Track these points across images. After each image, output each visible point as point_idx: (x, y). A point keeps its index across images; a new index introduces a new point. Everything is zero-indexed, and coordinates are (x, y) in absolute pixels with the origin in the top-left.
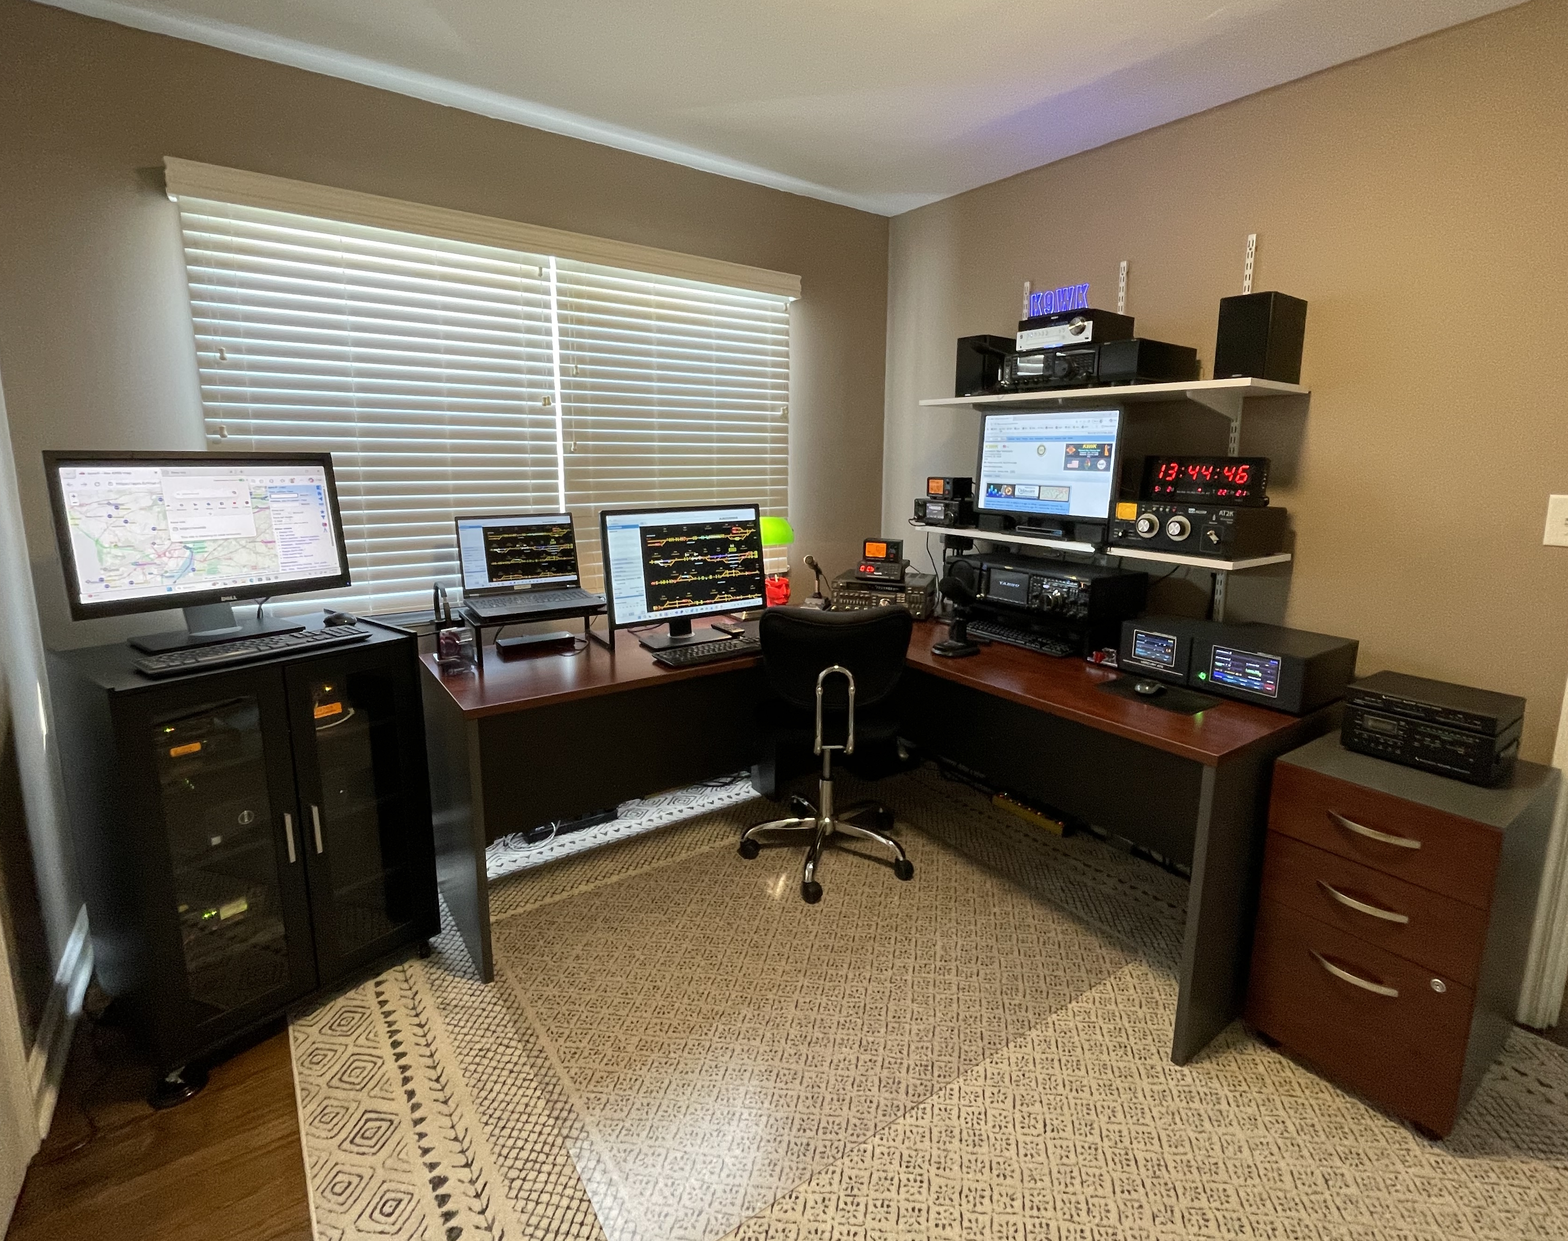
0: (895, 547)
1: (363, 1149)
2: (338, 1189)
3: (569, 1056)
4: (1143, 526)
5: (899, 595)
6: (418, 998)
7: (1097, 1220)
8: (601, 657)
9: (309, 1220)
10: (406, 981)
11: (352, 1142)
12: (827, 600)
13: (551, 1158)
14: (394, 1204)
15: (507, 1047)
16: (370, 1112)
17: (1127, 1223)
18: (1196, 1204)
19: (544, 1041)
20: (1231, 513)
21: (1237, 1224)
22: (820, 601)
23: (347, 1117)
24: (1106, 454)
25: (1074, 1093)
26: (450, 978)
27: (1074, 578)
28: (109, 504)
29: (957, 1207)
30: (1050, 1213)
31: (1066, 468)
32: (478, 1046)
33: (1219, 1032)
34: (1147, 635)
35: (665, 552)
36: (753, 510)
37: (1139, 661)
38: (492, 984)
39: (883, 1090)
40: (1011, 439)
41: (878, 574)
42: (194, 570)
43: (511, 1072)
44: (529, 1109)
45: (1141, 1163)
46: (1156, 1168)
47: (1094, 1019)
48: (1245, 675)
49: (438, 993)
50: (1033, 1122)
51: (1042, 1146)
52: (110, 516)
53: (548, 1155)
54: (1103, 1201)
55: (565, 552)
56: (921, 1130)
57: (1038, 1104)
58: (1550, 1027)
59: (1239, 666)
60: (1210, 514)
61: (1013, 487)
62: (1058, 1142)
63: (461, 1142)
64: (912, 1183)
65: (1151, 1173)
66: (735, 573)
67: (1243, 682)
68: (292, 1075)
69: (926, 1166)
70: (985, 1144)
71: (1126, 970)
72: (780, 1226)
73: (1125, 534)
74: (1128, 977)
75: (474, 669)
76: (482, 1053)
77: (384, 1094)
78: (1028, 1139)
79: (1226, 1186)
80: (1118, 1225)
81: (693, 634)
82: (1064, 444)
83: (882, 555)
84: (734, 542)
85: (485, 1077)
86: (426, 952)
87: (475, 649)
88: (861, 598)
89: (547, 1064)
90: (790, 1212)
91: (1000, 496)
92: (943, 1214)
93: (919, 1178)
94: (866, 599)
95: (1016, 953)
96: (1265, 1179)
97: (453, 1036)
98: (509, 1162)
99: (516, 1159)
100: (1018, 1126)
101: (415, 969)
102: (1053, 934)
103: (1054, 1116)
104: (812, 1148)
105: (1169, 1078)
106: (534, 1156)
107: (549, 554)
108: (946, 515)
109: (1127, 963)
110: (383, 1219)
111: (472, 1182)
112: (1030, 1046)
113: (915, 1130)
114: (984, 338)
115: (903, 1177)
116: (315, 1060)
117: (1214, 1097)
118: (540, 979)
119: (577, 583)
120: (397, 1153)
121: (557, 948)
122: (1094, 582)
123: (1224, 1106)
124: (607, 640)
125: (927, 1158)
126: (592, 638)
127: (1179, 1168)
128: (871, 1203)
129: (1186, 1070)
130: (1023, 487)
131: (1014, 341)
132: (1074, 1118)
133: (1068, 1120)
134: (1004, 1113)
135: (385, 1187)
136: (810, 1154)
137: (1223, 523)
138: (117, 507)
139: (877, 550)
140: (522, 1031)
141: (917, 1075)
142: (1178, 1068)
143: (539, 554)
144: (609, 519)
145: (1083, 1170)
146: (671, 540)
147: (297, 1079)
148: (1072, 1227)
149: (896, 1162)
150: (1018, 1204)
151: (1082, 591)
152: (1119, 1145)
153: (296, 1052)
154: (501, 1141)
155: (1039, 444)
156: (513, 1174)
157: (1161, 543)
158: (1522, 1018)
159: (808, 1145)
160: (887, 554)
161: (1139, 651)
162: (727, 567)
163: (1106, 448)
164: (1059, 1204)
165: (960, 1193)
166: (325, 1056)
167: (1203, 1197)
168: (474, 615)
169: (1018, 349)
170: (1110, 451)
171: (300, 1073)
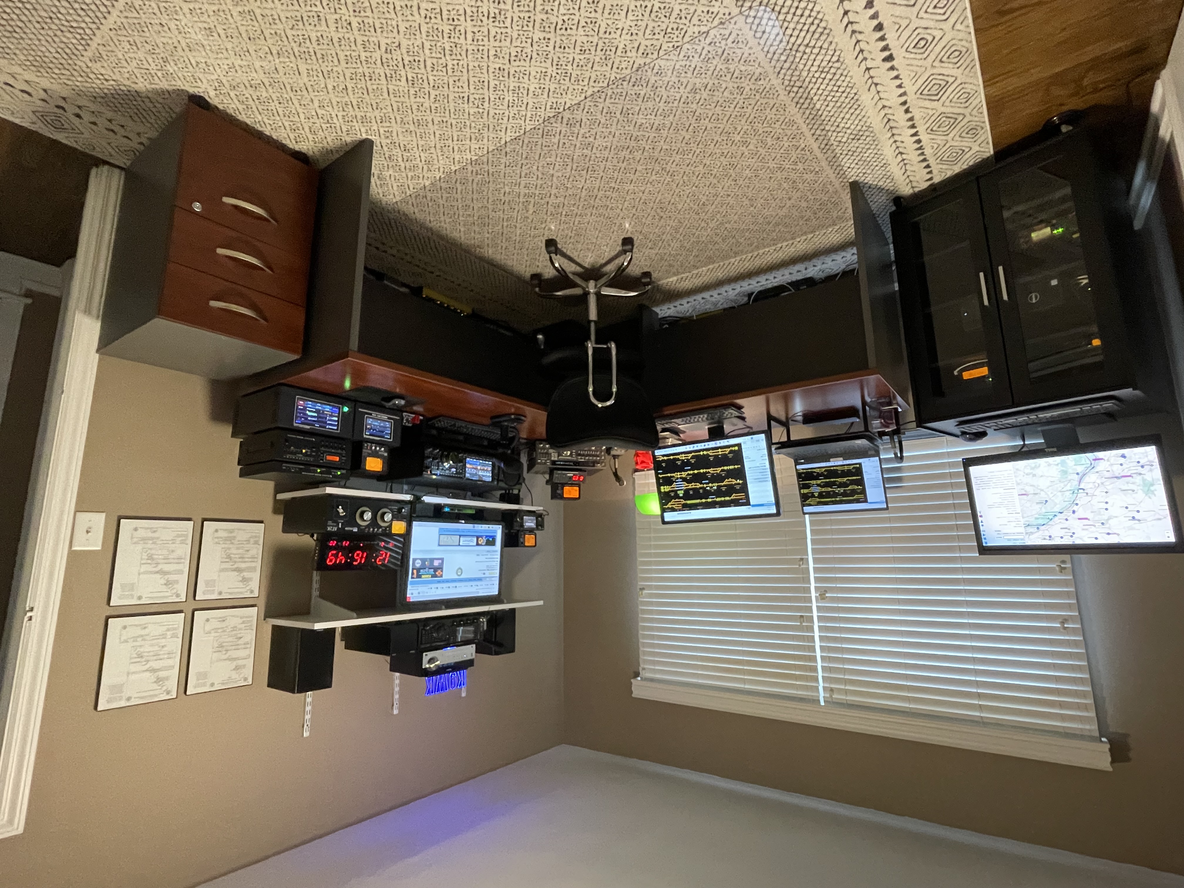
0: (556, 494)
1: (941, 77)
2: (957, 53)
3: (798, 137)
4: (388, 517)
5: (556, 459)
6: (903, 170)
7: (439, 44)
8: (777, 411)
9: (976, 35)
10: (911, 181)
11: (947, 82)
12: (609, 454)
13: (811, 75)
14: (918, 46)
15: (840, 141)
16: (935, 100)
17: (418, 42)
18: (368, 54)
19: (815, 146)
20: (329, 529)
21: (343, 42)
22: (613, 452)
23: (951, 97)
24: (415, 571)
25: (445, 120)
26: (881, 183)
27: (434, 477)
28: (1139, 520)
29: (534, 50)
30: (470, 48)
31: (442, 559)
32: (860, 142)
33: (338, 159)
34: (383, 437)
35: (731, 490)
36: (666, 520)
37: (389, 418)
38: (850, 181)
39: (579, 120)
40: (480, 579)
41: (570, 474)
42: (1078, 474)
43: (838, 126)
44: (826, 103)
45: (404, 79)
46: (394, 75)
47: (425, 167)
48: (317, 411)
49: (889, 174)
50: (476, 102)
51: (472, 87)
52: (1138, 511)
53: (813, 77)
54: (434, 55)
55: (807, 486)
56: (555, 95)
57: (472, 112)
58: (97, 166)
59: (321, 417)
60: (343, 528)
61: (478, 544)
62: (460, 90)
63: (873, 83)
64: (564, 64)
65: (398, 73)
66: (677, 475)
67: (319, 407)
68: (990, 121)
69: (554, 74)
70: (511, 88)
71: (398, 198)
72: (656, 36)
73: (400, 510)
74: (396, 193)
75: (868, 399)
76: (858, 137)
77: (926, 111)
78: (481, 91)
79: (347, 66)
80: (425, 42)
81: (707, 427)
82: (444, 577)
83: (566, 488)
84: (681, 498)
85: (856, 122)
86: (898, 200)
87: (868, 414)
88: (583, 455)
89: (813, 131)
90: (649, 45)
91: (487, 536)
92: (544, 45)
93: (559, 67)
94: (580, 455)
95: (475, 208)
96: (319, 70)
97: (878, 147)
98: (839, 72)
99: (835, 74)
100: (487, 99)
101: (906, 190)
102: (448, 220)
103: (461, 105)
104: (631, 84)
105: (377, 131)
106: (823, 75)
107: (818, 485)
108: (522, 519)
109: (397, 202)
110: (926, 36)
111: (865, 59)
112: (472, 149)
113: (559, 95)
114: (497, 653)
115: (569, 67)
116: (974, 131)
117: (347, 119)
118: (816, 185)
119: (797, 463)
120: (916, 77)
121: (804, 204)
122: (421, 474)
123: (340, 114)
124: (772, 423)
125: (553, 79)
126: (785, 424)
127: (377, 76)
128: (593, 52)
129: (364, 136)
130: (471, 544)
131: (476, 652)
132: (447, 105)
133: (452, 104)
134: (496, 107)
135: (925, 55)
136: (633, 80)
137: (334, 522)
138: (1133, 518)
139: (571, 492)
140: (830, 152)
141: (554, 129)
142: (370, 137)
143: (827, 485)
144: (774, 511)
145: (445, 74)
146: (727, 498)
147: (986, 119)
148: (456, 40)
149: (574, 75)
150: (492, 52)
151: (428, 468)
152: (417, 89)
153: (986, 134)
154: (845, 84)
155: (461, 577)
156: (837, 65)
157: (376, 505)
158: (117, 171)
159: (634, 86)
160: (563, 489)
161: (388, 425)
162: (684, 480)
163: (415, 576)
164: (464, 53)
165: (531, 58)
166: (967, 133)
167: (363, 58)
168: (871, 439)
169: (474, 646)
170: (413, 574)
171: (984, 122)
